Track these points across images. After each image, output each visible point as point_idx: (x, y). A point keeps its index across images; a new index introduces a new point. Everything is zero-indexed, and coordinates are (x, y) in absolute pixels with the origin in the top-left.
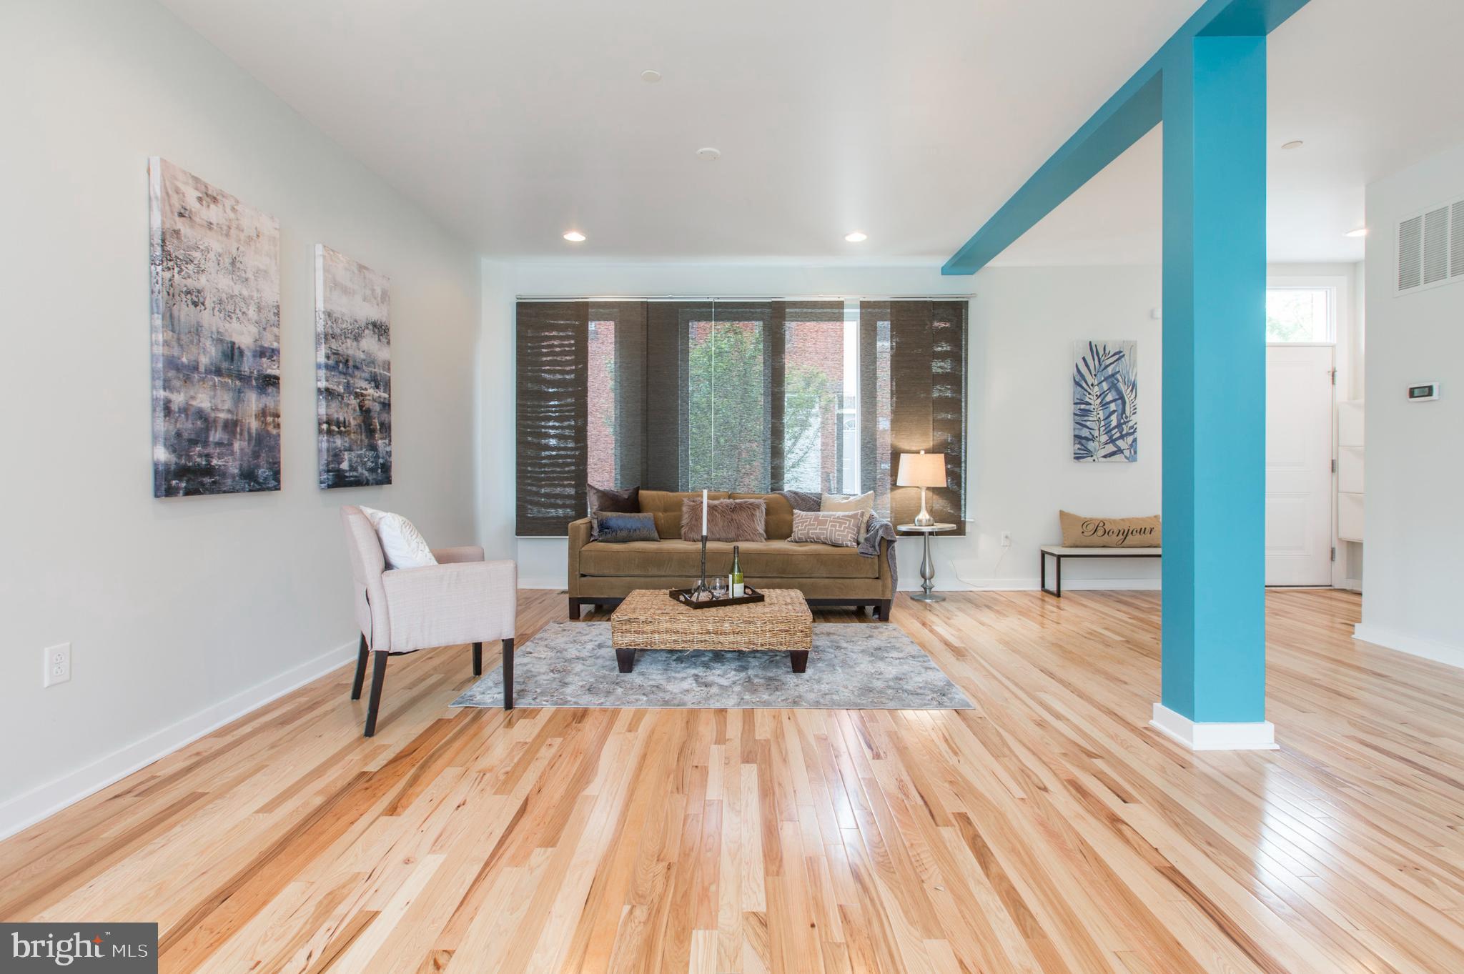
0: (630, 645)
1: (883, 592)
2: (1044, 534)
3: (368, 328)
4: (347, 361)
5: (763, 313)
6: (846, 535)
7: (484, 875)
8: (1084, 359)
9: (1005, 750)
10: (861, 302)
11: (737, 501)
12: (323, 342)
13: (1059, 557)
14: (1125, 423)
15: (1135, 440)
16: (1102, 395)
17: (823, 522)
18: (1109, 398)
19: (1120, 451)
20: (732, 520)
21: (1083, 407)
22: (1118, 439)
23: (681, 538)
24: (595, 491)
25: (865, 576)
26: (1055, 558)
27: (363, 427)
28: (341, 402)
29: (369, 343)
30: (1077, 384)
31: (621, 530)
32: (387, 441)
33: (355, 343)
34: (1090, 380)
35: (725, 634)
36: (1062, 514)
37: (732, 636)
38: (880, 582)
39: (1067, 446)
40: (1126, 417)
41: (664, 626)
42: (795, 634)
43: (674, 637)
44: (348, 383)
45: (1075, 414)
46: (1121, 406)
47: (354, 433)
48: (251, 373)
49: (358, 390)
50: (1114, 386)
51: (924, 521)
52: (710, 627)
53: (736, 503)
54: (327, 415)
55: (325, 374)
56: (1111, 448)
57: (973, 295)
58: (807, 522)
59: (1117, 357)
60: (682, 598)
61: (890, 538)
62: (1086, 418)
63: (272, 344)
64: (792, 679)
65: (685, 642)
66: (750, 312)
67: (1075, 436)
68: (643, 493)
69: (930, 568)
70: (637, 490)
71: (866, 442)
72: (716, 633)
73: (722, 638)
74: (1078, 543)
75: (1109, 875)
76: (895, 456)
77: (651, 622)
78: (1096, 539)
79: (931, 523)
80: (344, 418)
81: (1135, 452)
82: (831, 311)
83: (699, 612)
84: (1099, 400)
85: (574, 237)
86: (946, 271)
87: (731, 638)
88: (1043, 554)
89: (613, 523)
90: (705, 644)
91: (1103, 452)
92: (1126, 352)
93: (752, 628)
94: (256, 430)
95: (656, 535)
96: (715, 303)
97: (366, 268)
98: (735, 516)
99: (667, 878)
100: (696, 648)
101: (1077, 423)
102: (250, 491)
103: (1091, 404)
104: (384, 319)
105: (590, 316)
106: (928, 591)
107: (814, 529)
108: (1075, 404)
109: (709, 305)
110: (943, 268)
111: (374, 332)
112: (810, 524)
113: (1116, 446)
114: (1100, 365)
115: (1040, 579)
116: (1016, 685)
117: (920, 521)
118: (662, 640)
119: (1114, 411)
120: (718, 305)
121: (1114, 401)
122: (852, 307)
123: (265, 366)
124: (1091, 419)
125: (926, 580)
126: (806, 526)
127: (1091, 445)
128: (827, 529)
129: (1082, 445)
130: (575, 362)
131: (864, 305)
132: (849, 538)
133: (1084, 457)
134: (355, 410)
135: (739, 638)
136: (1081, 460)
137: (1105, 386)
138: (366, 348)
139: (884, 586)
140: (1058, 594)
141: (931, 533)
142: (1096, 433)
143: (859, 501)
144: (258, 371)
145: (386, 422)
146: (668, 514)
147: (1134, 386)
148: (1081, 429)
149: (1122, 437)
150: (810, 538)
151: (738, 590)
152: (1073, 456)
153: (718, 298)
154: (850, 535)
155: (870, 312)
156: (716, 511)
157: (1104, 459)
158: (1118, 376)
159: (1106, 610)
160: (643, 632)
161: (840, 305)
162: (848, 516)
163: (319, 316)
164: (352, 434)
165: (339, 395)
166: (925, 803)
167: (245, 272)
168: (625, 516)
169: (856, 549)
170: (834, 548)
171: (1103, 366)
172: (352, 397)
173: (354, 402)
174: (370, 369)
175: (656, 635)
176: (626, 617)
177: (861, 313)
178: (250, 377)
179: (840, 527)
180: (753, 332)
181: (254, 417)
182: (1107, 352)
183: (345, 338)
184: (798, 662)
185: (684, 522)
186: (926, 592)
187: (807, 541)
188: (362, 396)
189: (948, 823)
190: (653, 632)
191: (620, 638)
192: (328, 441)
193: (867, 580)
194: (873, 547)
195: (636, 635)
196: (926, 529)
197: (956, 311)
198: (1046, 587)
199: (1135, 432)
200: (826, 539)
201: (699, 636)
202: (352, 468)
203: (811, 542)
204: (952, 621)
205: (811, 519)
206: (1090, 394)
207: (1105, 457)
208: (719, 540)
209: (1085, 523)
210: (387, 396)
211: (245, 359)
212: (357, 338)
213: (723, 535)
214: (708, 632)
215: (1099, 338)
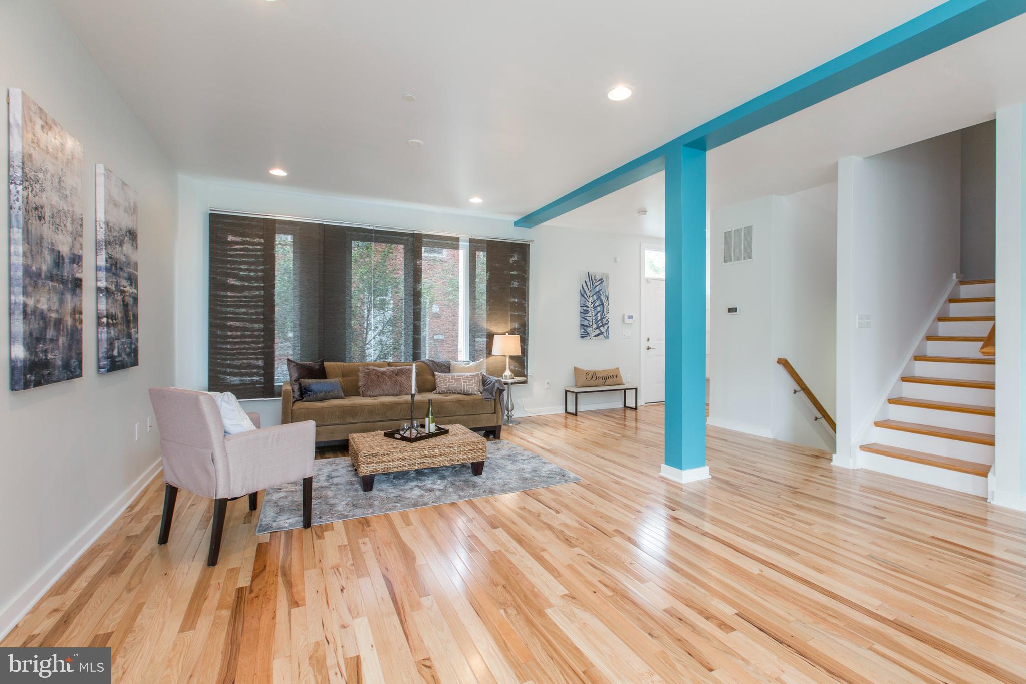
0: (373, 472)
1: (498, 421)
2: (565, 380)
3: (126, 235)
4: (116, 263)
5: (407, 240)
6: (474, 388)
7: (403, 619)
8: (585, 281)
9: (613, 498)
10: (470, 239)
11: (398, 368)
12: (104, 248)
13: (577, 393)
14: (604, 318)
15: (608, 327)
16: (594, 302)
17: (458, 380)
18: (597, 304)
19: (602, 333)
20: (397, 381)
21: (585, 308)
22: (601, 326)
23: (359, 395)
24: (295, 364)
25: (487, 412)
26: (575, 394)
27: (124, 318)
28: (113, 298)
29: (127, 247)
30: (582, 295)
31: (320, 392)
32: (136, 330)
33: (120, 248)
34: (589, 293)
35: (436, 456)
36: (575, 369)
37: (440, 457)
38: (495, 416)
39: (577, 331)
40: (605, 315)
41: (396, 455)
42: (477, 452)
43: (403, 462)
44: (117, 282)
45: (581, 312)
46: (602, 309)
47: (120, 324)
48: (68, 277)
49: (122, 288)
50: (599, 298)
51: (508, 376)
52: (426, 453)
53: (398, 370)
54: (107, 310)
55: (106, 275)
56: (598, 331)
57: (532, 241)
58: (446, 380)
59: (600, 281)
60: (397, 436)
61: (502, 389)
62: (586, 315)
63: (79, 252)
64: (476, 479)
65: (410, 465)
66: (399, 238)
67: (581, 325)
68: (326, 364)
69: (511, 405)
70: (322, 362)
71: (472, 327)
72: (430, 457)
73: (434, 459)
74: (584, 385)
75: (689, 541)
76: (490, 336)
77: (387, 454)
78: (593, 382)
79: (512, 377)
80: (115, 312)
81: (608, 334)
82: (452, 243)
83: (414, 444)
84: (592, 305)
85: (278, 172)
86: (516, 224)
87: (440, 458)
88: (566, 392)
89: (314, 387)
90: (423, 465)
91: (594, 334)
92: (604, 279)
93: (452, 451)
94: (71, 326)
95: (342, 394)
96: (374, 230)
97: (126, 185)
98: (398, 378)
99: (509, 592)
100: (417, 468)
101: (582, 317)
102: (68, 379)
103: (588, 307)
104: (135, 227)
105: (276, 231)
106: (510, 419)
107: (452, 385)
108: (581, 306)
109: (370, 231)
110: (515, 223)
111: (130, 237)
112: (449, 382)
113: (600, 331)
114: (593, 285)
115: (564, 407)
116: (591, 465)
117: (506, 376)
118: (395, 466)
119: (599, 311)
120: (377, 232)
121: (599, 305)
122: (464, 241)
123: (75, 270)
124: (589, 315)
125: (509, 412)
126: (447, 383)
127: (589, 330)
128: (461, 385)
129: (585, 330)
130: (263, 263)
131: (471, 241)
132: (476, 389)
133: (585, 337)
134: (120, 305)
135: (444, 458)
136: (585, 338)
137: (595, 297)
138: (125, 252)
139: (498, 418)
140: (576, 415)
141: (512, 384)
142: (591, 323)
143: (476, 365)
144: (72, 275)
145: (136, 314)
146: (346, 378)
147: (608, 298)
148: (584, 321)
149: (603, 325)
150: (450, 390)
151: (432, 428)
152: (580, 336)
153: (377, 227)
154: (476, 387)
155: (475, 245)
156: (385, 375)
157: (595, 338)
158: (601, 292)
159: (601, 420)
160: (382, 462)
161: (457, 239)
162: (473, 376)
163: (100, 226)
164: (119, 326)
165: (112, 293)
166: (597, 529)
167: (66, 190)
168: (320, 382)
169: (480, 397)
170: (466, 396)
171: (594, 286)
172: (119, 294)
173: (119, 298)
174: (128, 270)
175: (391, 463)
176: (369, 453)
177: (470, 245)
178: (67, 280)
179: (470, 382)
180: (399, 253)
181: (69, 315)
182: (596, 278)
183: (116, 244)
184: (477, 468)
185: (361, 384)
186: (509, 419)
187: (447, 393)
188: (124, 293)
189: (614, 536)
190: (389, 461)
191: (365, 468)
192: (108, 333)
193: (488, 415)
194: (491, 394)
195: (377, 464)
196: (510, 381)
197: (522, 249)
198: (568, 411)
199: (608, 323)
200: (461, 390)
201: (419, 460)
202: (120, 355)
203: (450, 393)
204: (534, 435)
205: (449, 378)
206: (588, 301)
207: (595, 336)
208: (387, 395)
209: (587, 373)
210: (136, 292)
211: (65, 265)
212: (121, 244)
213: (391, 391)
214: (425, 457)
215: (592, 271)
